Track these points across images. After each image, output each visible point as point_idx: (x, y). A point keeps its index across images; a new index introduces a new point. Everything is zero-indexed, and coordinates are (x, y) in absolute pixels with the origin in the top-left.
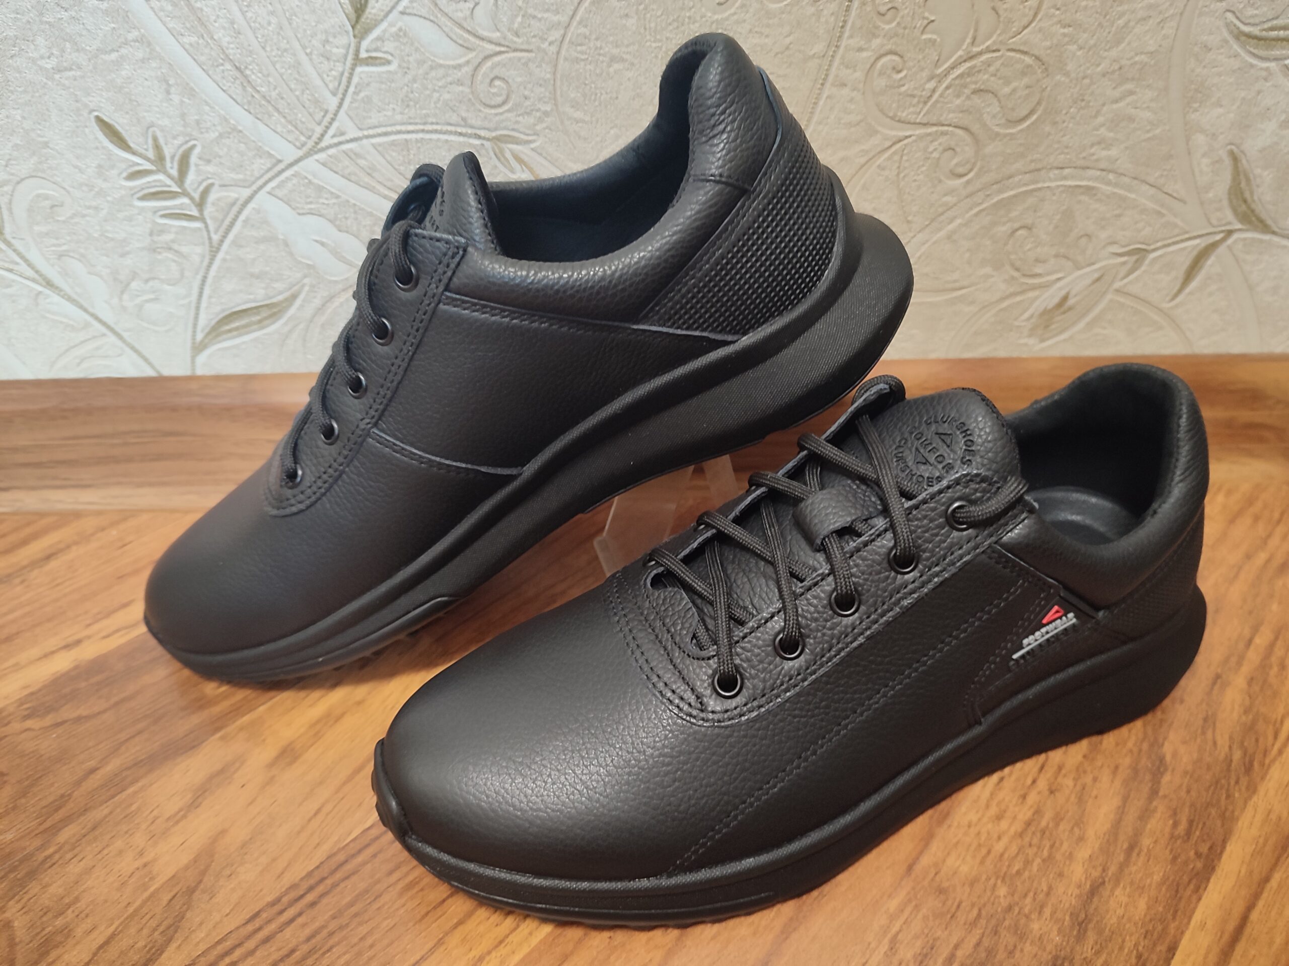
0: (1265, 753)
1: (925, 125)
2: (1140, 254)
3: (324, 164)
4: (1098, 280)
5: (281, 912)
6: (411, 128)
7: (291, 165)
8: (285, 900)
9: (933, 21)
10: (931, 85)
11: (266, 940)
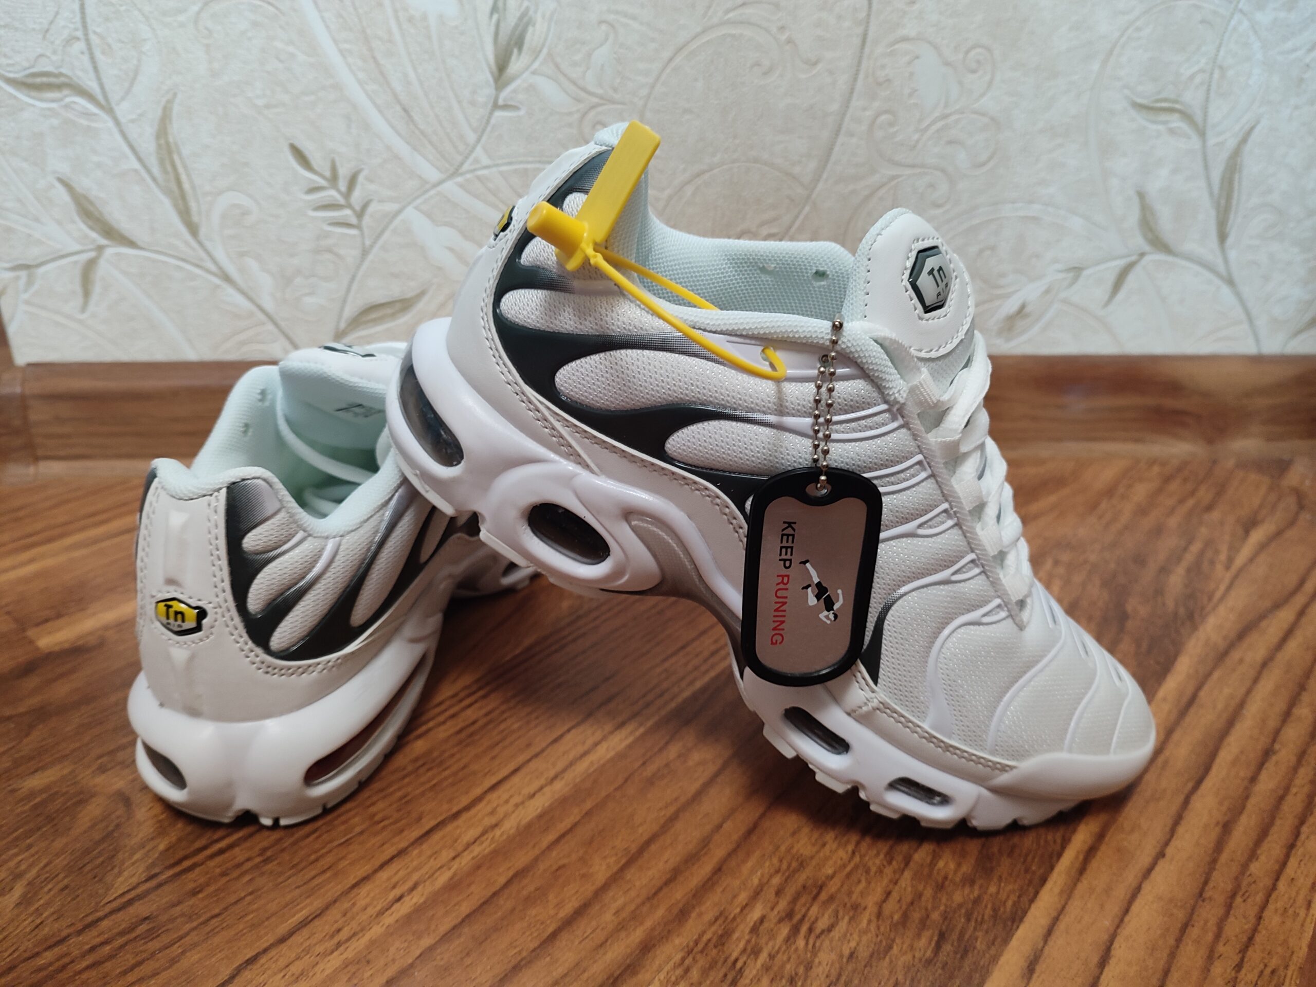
0: (1203, 608)
1: (913, 166)
2: (1076, 271)
3: (461, 186)
4: (1047, 291)
5: (461, 701)
6: (530, 159)
7: (435, 186)
8: (462, 695)
9: (916, 90)
10: (916, 137)
11: (453, 716)
